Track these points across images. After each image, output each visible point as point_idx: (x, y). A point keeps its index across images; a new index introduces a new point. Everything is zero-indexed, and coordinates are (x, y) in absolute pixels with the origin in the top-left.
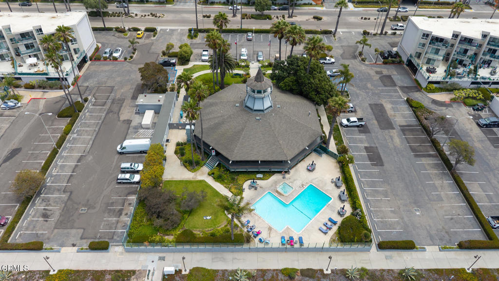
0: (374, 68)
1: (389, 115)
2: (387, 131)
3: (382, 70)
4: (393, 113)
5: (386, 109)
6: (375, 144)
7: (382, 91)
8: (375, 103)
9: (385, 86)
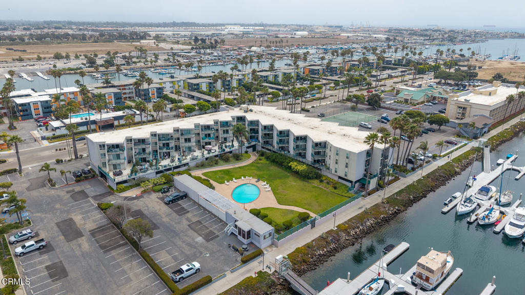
0: (64, 189)
1: (78, 226)
2: (74, 242)
3: (74, 188)
4: (83, 222)
5: (76, 221)
6: (59, 259)
7: (73, 206)
8: (63, 220)
9: (76, 201)
